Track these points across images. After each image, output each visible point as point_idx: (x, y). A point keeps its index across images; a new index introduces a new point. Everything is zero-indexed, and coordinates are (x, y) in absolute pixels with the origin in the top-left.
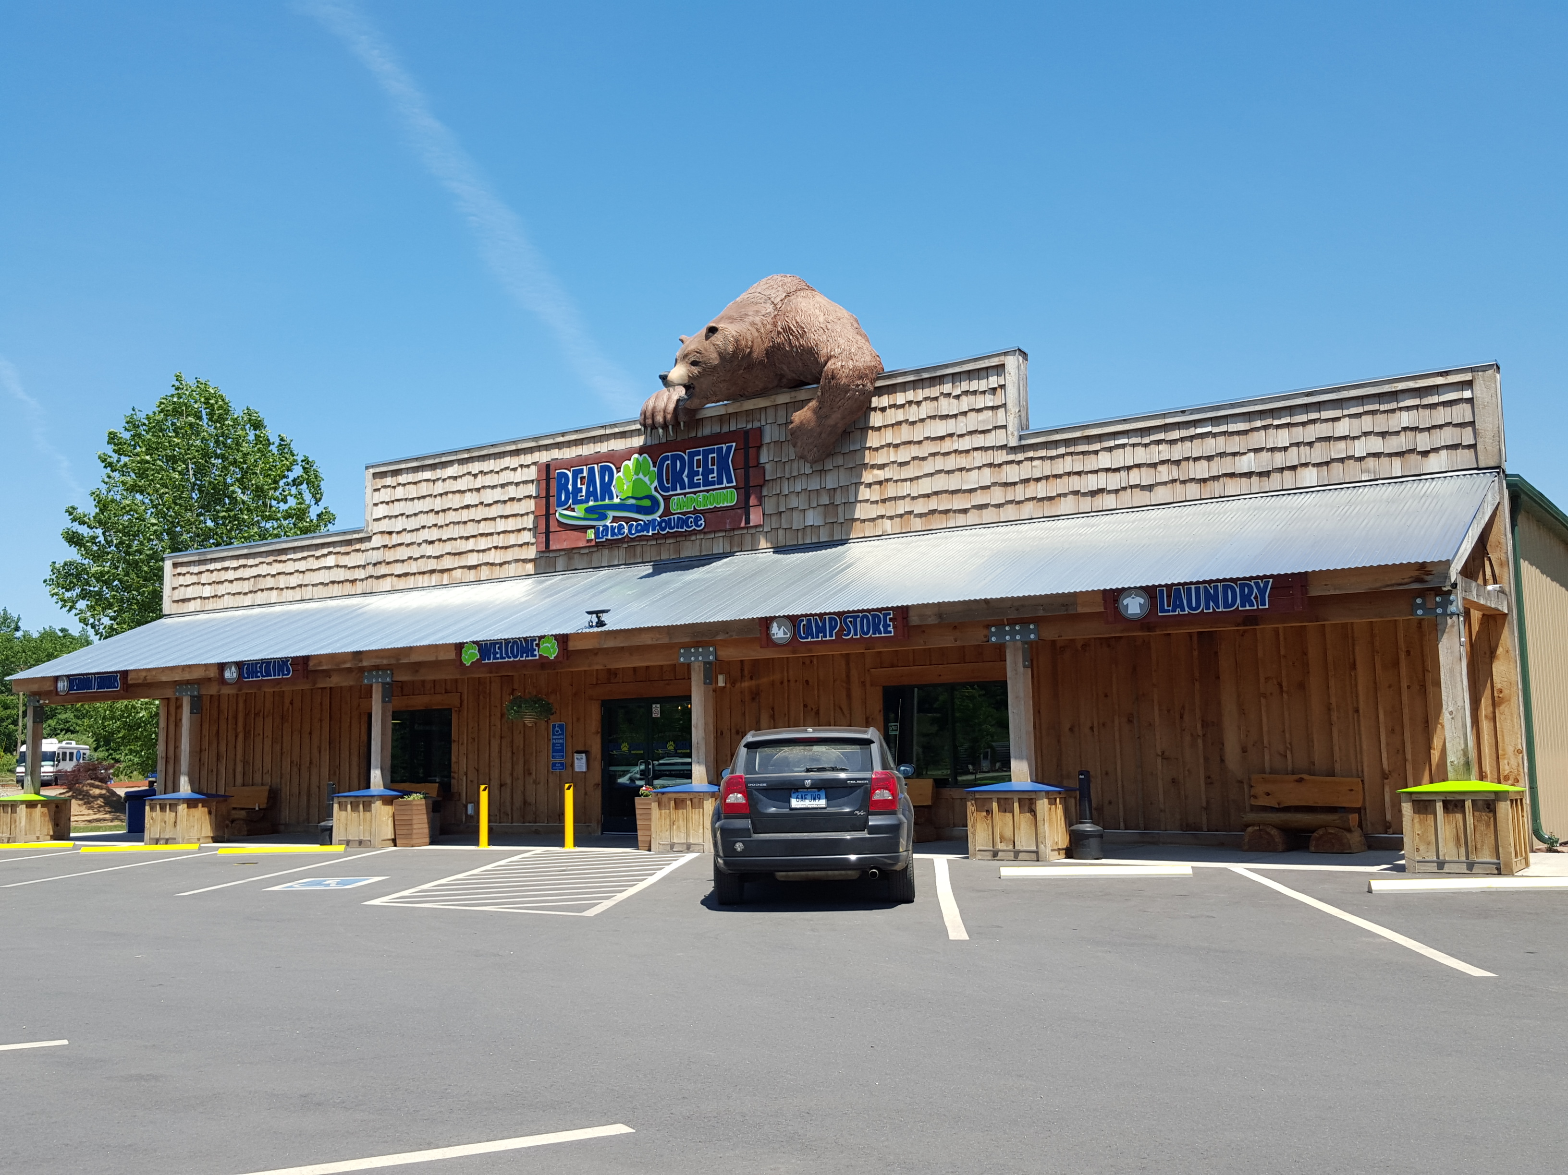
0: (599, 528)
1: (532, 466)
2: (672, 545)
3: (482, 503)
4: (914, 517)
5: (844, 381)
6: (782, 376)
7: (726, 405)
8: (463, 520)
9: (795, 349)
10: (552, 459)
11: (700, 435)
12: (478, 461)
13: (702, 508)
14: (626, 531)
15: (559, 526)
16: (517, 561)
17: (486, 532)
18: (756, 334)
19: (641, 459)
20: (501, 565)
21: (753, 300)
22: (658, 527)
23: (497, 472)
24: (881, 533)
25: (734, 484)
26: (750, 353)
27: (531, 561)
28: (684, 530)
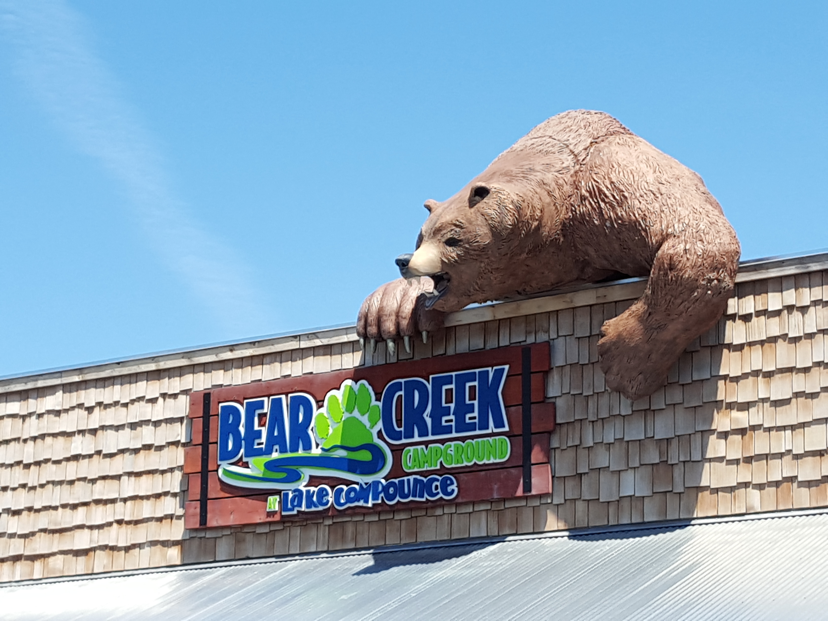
0: (287, 495)
1: (180, 397)
2: (404, 522)
3: (99, 453)
4: (799, 487)
5: (688, 273)
6: (586, 264)
7: (493, 306)
8: (69, 479)
9: (608, 224)
10: (214, 386)
11: (451, 352)
12: (96, 387)
13: (454, 466)
14: (331, 499)
15: (222, 490)
16: (153, 543)
17: (105, 497)
18: (547, 199)
19: (356, 387)
20: (127, 549)
21: (541, 148)
22: (382, 495)
23: (126, 405)
24: (744, 511)
25: (507, 429)
26: (538, 228)
27: (175, 543)
28: (424, 500)
